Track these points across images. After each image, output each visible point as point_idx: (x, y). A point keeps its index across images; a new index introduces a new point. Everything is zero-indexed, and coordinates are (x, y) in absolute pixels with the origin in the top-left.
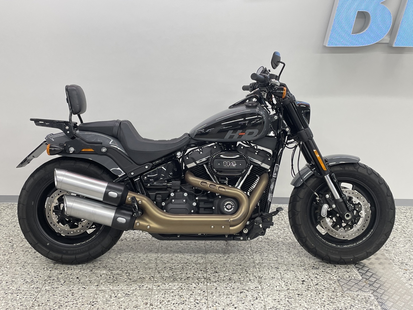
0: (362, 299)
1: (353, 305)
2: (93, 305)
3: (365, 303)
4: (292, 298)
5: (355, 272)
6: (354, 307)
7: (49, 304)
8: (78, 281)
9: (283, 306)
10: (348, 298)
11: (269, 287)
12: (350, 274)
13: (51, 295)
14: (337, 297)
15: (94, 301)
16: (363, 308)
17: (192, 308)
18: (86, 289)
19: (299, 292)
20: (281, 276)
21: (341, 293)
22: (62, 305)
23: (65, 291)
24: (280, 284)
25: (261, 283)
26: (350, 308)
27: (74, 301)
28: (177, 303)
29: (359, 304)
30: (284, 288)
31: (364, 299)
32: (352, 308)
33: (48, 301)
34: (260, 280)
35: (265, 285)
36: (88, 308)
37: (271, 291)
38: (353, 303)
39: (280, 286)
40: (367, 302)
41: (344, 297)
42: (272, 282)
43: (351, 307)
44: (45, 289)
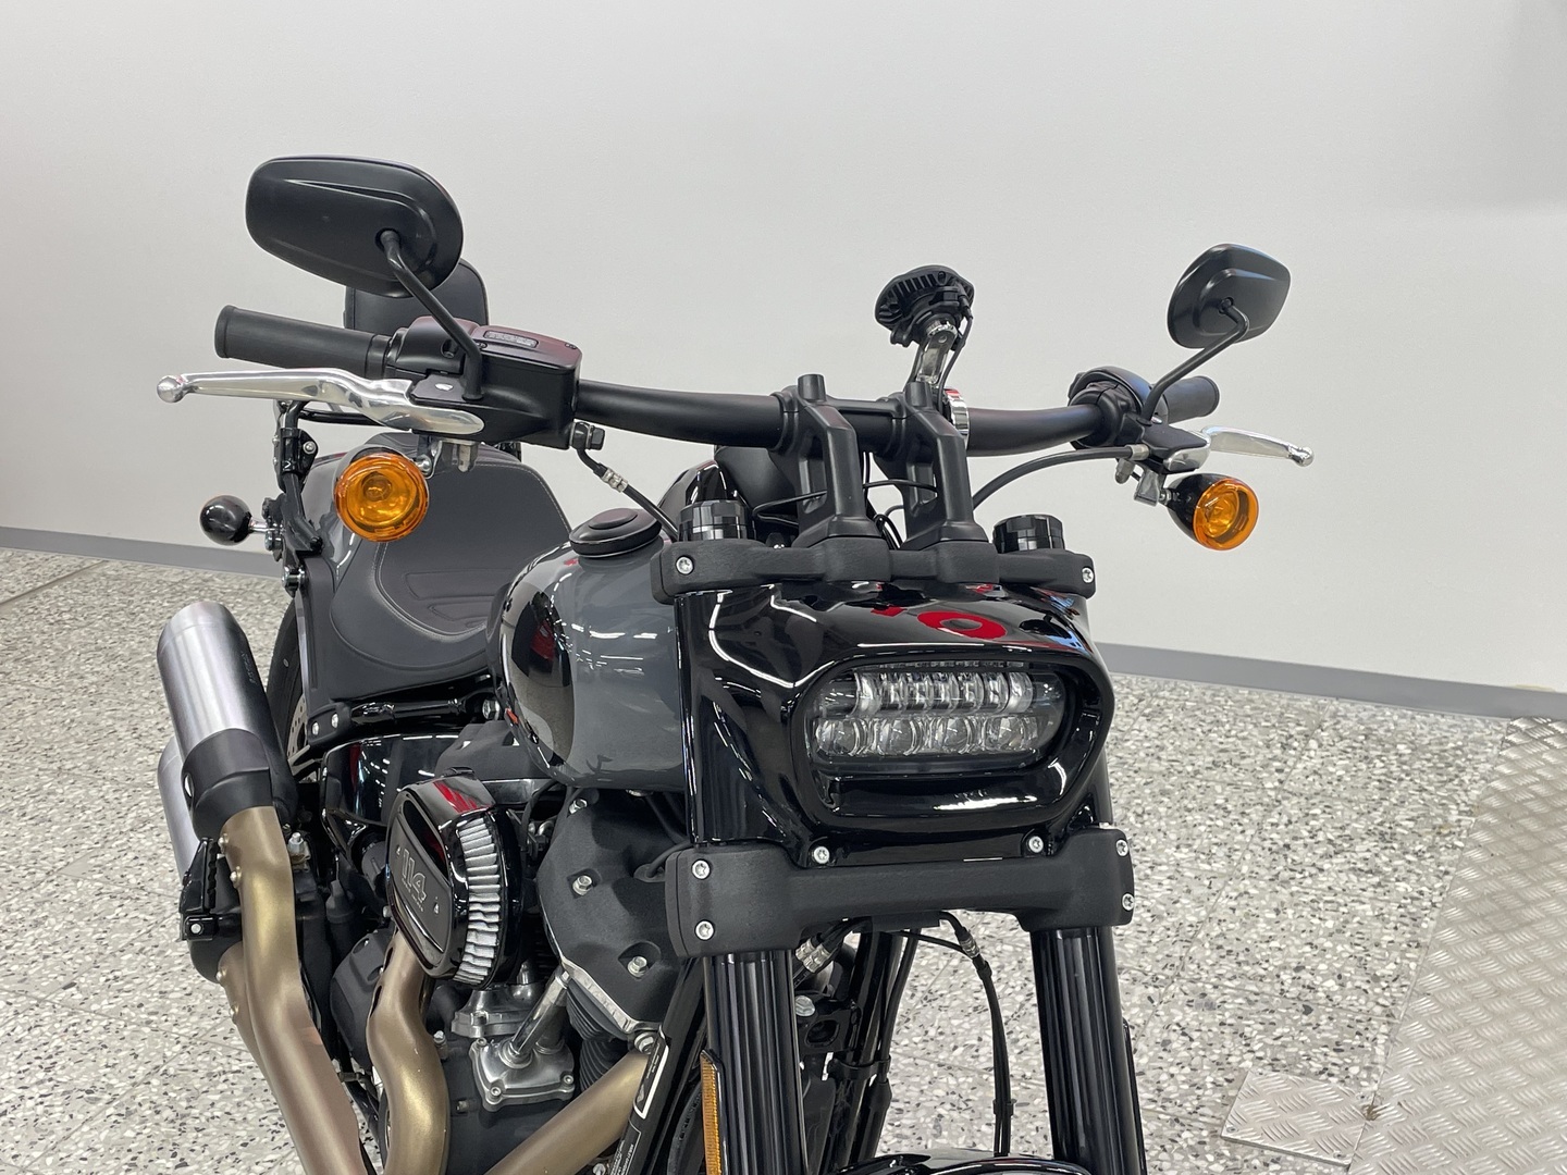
4: (969, 1111)
9: (897, 1136)
11: (921, 1046)
12: (1342, 1059)
14: (1167, 1147)
19: (1024, 1092)
20: (1022, 1006)
21: (1205, 1133)
24: (980, 1039)
25: (908, 1020)
30: (982, 1059)
34: (920, 1006)
35: (919, 1031)
37: (917, 1061)
39: (975, 1048)
41: (1197, 1156)
42: (959, 1026)
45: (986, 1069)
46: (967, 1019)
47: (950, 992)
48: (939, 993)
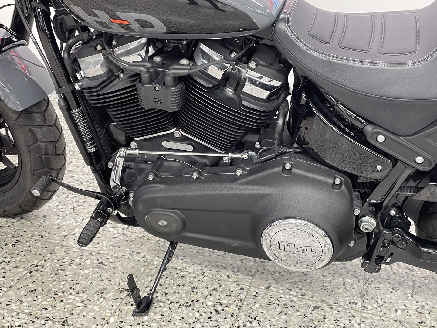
45: (419, 323)
46: (392, 294)
47: (375, 280)
48: (370, 280)
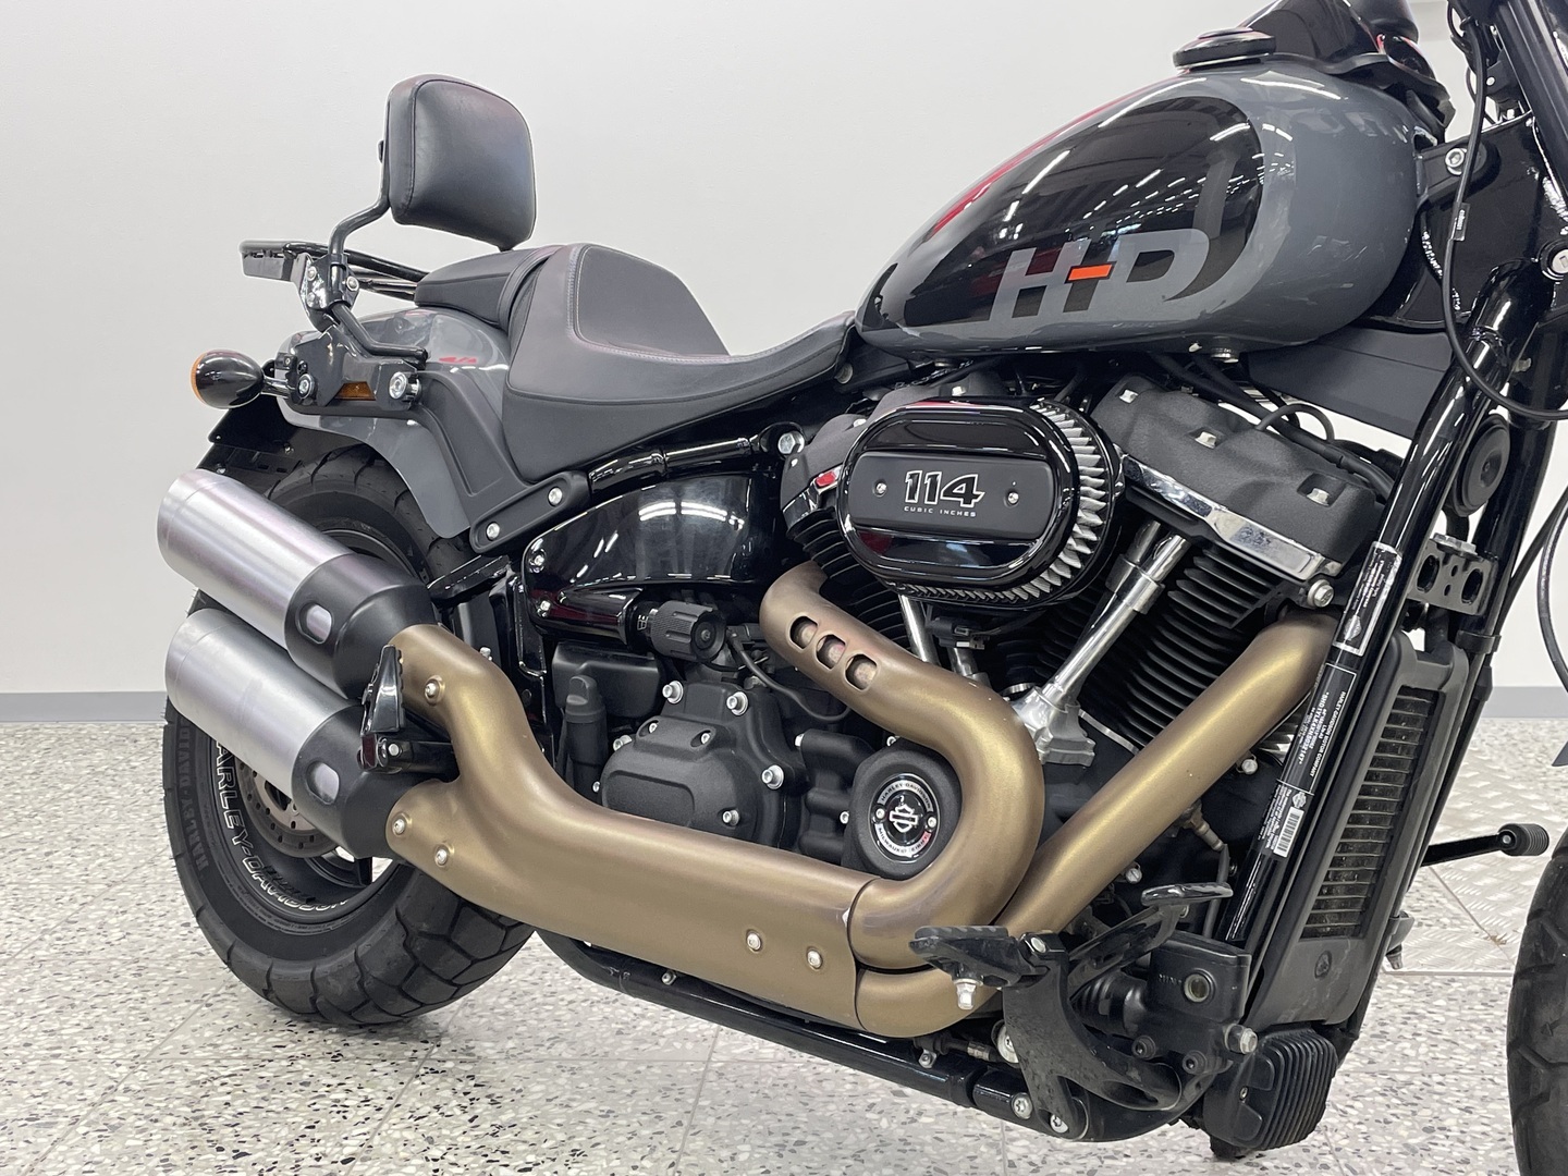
0: (1471, 993)
1: (1418, 1011)
2: (210, 1005)
3: (1483, 1007)
5: (1448, 910)
6: (1425, 1017)
7: (20, 1001)
8: (185, 932)
10: (1398, 990)
13: (46, 972)
15: (219, 993)
16: (1471, 1021)
17: (649, 1014)
18: (203, 958)
22: (77, 1002)
23: (114, 963)
26: (1405, 1023)
27: (136, 991)
28: (585, 1001)
29: (1449, 1010)
31: (1480, 995)
32: (1416, 1021)
33: (22, 990)
36: (183, 1012)
38: (1423, 1005)
40: (1492, 1004)
43: (1409, 1018)
44: (31, 955)
